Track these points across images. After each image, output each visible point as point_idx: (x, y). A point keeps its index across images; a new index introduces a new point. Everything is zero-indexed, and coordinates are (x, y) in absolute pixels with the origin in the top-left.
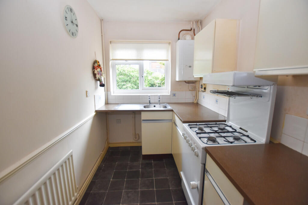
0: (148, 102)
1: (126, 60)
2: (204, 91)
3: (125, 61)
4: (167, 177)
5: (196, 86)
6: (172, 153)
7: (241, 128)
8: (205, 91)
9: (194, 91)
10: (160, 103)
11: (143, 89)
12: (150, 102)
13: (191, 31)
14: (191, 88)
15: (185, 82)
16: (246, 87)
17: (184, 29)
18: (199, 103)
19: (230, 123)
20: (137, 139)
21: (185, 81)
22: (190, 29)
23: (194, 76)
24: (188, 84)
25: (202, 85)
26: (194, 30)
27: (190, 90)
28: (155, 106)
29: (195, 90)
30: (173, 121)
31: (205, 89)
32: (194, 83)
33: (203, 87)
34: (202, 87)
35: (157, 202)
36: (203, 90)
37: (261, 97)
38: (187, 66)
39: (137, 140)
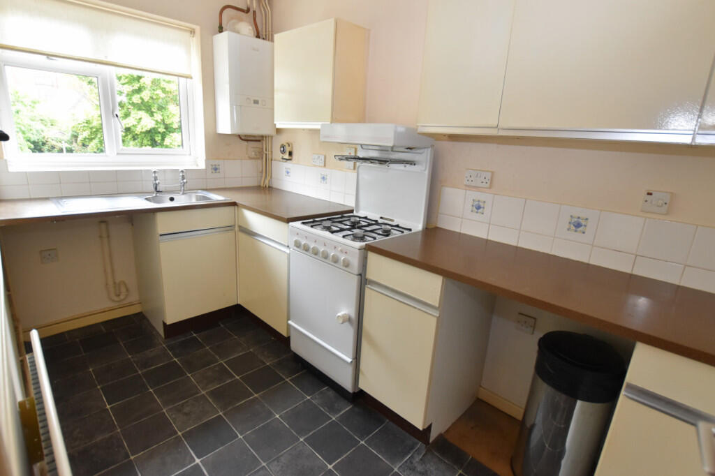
0: (153, 190)
1: (49, 56)
2: (287, 160)
3: (45, 57)
4: (249, 349)
5: (262, 149)
6: (239, 303)
7: (381, 218)
8: (290, 160)
9: (259, 158)
10: (185, 190)
11: (118, 154)
12: (156, 188)
13: (249, 14)
14: (253, 153)
15: (239, 139)
16: (390, 149)
17: (233, 5)
18: (275, 185)
19: (362, 213)
20: (122, 297)
21: (239, 136)
22: (246, 9)
23: (275, 125)
24: (246, 143)
25: (283, 146)
26: (254, 12)
27: (251, 158)
28: (172, 199)
29: (262, 158)
30: (237, 228)
31: (290, 154)
32: (259, 141)
33: (288, 149)
34: (283, 152)
35: (256, 393)
36: (286, 156)
37: (415, 164)
38: (248, 98)
39: (124, 299)
